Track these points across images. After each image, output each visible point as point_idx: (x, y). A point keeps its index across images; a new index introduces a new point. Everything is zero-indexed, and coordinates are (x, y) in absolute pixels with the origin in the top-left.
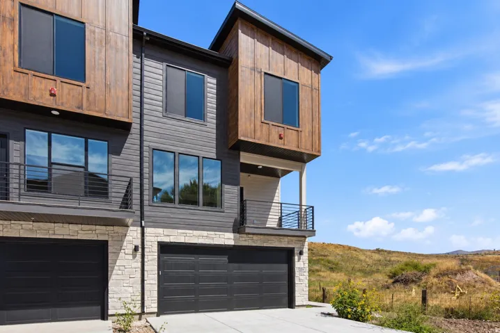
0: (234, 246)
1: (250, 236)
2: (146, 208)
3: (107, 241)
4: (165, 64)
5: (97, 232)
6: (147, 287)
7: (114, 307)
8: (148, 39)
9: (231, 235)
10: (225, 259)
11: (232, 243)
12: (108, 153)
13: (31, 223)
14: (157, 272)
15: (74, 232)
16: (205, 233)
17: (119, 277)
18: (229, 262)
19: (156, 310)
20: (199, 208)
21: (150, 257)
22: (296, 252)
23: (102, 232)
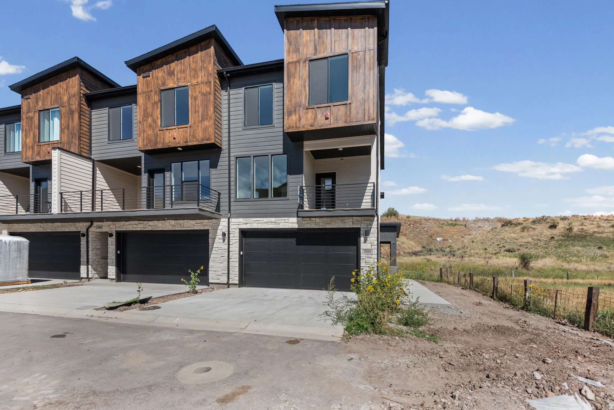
0: (298, 229)
1: (312, 219)
2: (232, 204)
3: (208, 230)
4: (243, 88)
5: (204, 224)
6: (231, 264)
7: (212, 277)
8: (228, 75)
9: (295, 220)
10: (294, 241)
11: (296, 226)
12: (210, 168)
13: (174, 221)
14: (238, 252)
15: (192, 225)
16: (273, 219)
17: (216, 256)
18: (297, 244)
19: (237, 282)
20: (268, 199)
21: (234, 241)
22: (362, 232)
23: (206, 224)
